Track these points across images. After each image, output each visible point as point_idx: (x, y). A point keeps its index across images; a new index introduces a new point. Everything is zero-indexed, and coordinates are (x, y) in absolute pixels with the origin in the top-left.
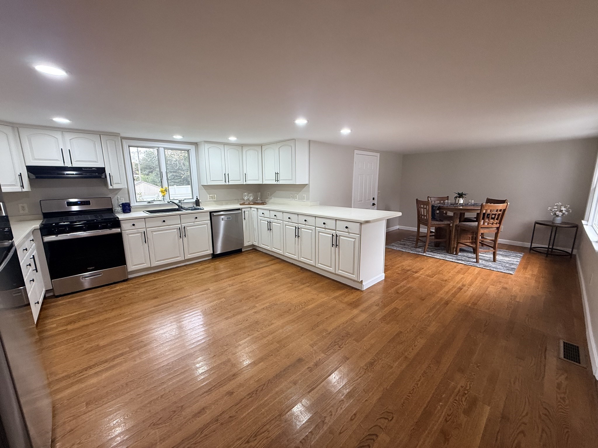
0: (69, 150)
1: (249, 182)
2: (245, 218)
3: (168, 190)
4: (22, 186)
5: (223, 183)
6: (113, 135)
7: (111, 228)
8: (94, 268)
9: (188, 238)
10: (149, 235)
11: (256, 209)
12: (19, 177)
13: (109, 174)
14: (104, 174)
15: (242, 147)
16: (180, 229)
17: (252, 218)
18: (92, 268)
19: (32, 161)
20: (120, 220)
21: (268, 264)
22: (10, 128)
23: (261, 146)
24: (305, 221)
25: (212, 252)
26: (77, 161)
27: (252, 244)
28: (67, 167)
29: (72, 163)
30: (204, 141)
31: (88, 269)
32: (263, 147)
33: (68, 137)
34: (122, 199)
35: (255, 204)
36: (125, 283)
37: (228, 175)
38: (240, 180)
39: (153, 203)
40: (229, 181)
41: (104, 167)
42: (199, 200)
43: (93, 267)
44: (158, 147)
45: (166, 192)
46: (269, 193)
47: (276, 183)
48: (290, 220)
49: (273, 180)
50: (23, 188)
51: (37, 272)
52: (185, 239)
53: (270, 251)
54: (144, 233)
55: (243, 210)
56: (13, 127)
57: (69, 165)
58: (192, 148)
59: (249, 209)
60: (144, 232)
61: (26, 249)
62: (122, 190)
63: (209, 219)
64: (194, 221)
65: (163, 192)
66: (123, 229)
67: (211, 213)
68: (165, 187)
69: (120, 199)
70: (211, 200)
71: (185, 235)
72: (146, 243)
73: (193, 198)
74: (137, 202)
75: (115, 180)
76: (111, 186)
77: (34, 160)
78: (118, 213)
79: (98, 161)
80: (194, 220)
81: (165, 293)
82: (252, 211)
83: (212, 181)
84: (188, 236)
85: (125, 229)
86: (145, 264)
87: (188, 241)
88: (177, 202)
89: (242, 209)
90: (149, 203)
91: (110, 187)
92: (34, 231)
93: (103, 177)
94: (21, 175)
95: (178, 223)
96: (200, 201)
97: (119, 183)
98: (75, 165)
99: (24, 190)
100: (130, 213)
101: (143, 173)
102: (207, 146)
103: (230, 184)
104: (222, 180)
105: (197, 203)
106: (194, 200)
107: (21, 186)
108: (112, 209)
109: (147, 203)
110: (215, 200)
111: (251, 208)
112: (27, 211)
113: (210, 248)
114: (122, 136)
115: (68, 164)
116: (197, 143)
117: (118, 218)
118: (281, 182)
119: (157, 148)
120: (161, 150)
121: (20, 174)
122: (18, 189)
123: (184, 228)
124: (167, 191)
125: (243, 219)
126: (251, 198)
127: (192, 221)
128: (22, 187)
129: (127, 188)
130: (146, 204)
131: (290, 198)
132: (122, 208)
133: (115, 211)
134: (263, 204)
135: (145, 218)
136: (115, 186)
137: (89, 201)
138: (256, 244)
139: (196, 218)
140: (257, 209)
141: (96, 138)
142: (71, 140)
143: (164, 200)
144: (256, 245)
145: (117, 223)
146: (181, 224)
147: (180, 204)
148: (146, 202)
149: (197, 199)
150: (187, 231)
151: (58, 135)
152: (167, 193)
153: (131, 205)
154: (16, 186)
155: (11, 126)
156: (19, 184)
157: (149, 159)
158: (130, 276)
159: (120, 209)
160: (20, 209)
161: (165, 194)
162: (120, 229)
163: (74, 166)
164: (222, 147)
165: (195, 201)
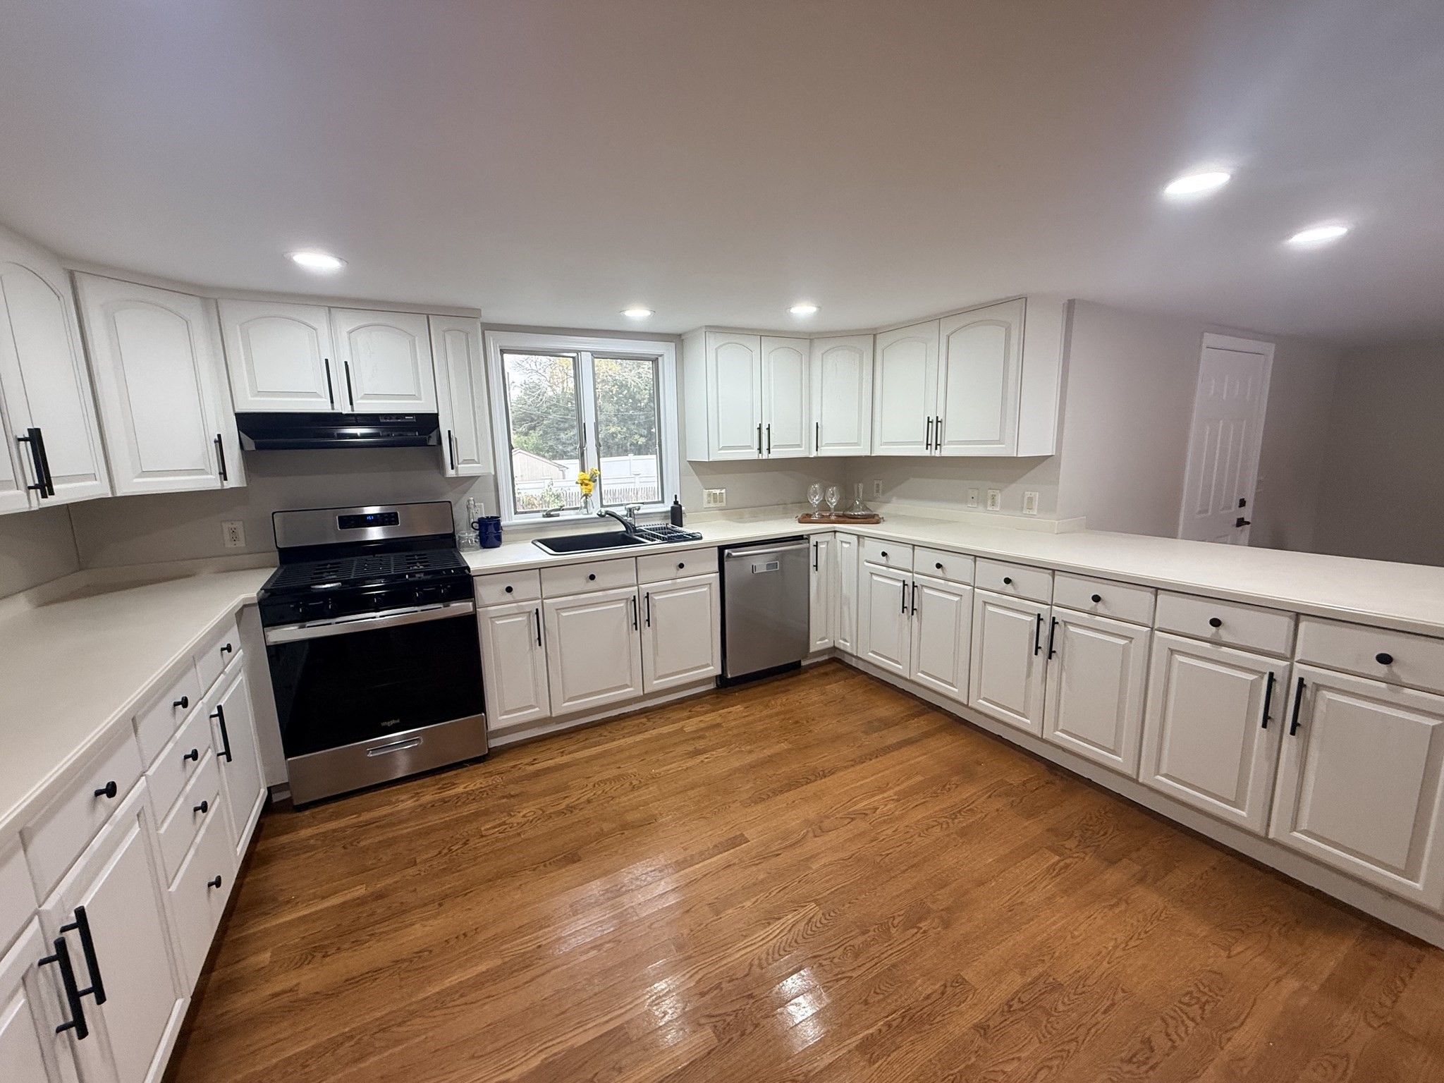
0: (346, 363)
1: (826, 452)
2: (816, 566)
3: (597, 478)
4: (224, 474)
5: (752, 454)
6: (462, 314)
7: (446, 599)
8: (398, 721)
9: (655, 631)
10: (550, 620)
11: (855, 538)
12: (216, 446)
13: (449, 432)
14: (434, 434)
15: (811, 340)
16: (634, 600)
17: (836, 563)
18: (393, 722)
19: (250, 398)
20: (472, 574)
21: (911, 734)
22: (197, 301)
23: (874, 334)
24: (1096, 599)
25: (719, 672)
26: (367, 396)
27: (832, 645)
28: (341, 413)
29: (351, 403)
30: (706, 326)
31: (383, 724)
32: (878, 336)
33: (346, 323)
34: (480, 507)
35: (846, 518)
36: (482, 768)
37: (769, 429)
38: (799, 446)
39: (558, 515)
40: (769, 449)
41: (436, 412)
42: (681, 506)
43: (396, 719)
44: (577, 352)
45: (592, 484)
46: (881, 482)
47: (927, 453)
48: (1009, 588)
49: (921, 443)
50: (226, 479)
51: (229, 759)
52: (648, 631)
53: (905, 679)
54: (537, 613)
55: (813, 540)
56: (204, 299)
57: (346, 409)
58: (666, 351)
59: (829, 537)
60: (537, 610)
61: (185, 703)
62: (480, 479)
63: (716, 568)
64: (673, 576)
65: (587, 485)
66: (479, 603)
67: (721, 549)
68: (590, 468)
69: (475, 506)
70: (712, 505)
71: (648, 620)
72: (540, 645)
73: (663, 502)
74: (516, 513)
75: (463, 451)
76: (452, 468)
77: (255, 396)
78: (469, 547)
79: (420, 395)
80: (673, 572)
81: (602, 835)
82: (839, 542)
83: (724, 448)
84: (655, 620)
85: (487, 603)
86: (535, 707)
87: (655, 638)
88: (621, 512)
89: (809, 535)
90: (549, 515)
91: (451, 473)
92: (240, 614)
93: (433, 442)
94: (219, 441)
95: (630, 582)
96: (683, 508)
97: (472, 461)
98: (362, 407)
99: (227, 485)
100: (498, 547)
101: (518, 430)
102: (713, 342)
103: (771, 456)
104: (749, 447)
105: (676, 514)
106: (667, 506)
107: (220, 473)
108: (452, 536)
109: (544, 516)
110: (724, 504)
111: (835, 532)
112: (241, 544)
113: (715, 660)
114: (485, 321)
115: (343, 407)
116: (680, 335)
117: (468, 568)
118: (948, 451)
119: (574, 355)
120: (586, 358)
121: (217, 439)
122: (211, 481)
123: (647, 597)
124: (595, 481)
125: (812, 569)
126: (833, 501)
127: (668, 577)
128: (223, 476)
129: (493, 473)
130: (539, 518)
131: (966, 502)
132: (478, 532)
133: (459, 543)
134: (871, 519)
135: (540, 568)
136: (464, 470)
137: (396, 514)
138: (847, 646)
139: (681, 566)
140: (859, 536)
141: (417, 325)
142: (350, 332)
143: (586, 507)
144: (849, 650)
145: (463, 585)
146: (638, 585)
147: (629, 519)
148: (541, 514)
149: (676, 502)
150: (654, 605)
151: (319, 319)
152: (595, 487)
153: (502, 524)
154: (207, 474)
155: (200, 297)
156: (216, 468)
157: (531, 400)
158: (494, 743)
159: (471, 536)
160: (227, 537)
161: (590, 491)
162: (471, 604)
163: (358, 410)
164: (753, 344)
165: (669, 509)
